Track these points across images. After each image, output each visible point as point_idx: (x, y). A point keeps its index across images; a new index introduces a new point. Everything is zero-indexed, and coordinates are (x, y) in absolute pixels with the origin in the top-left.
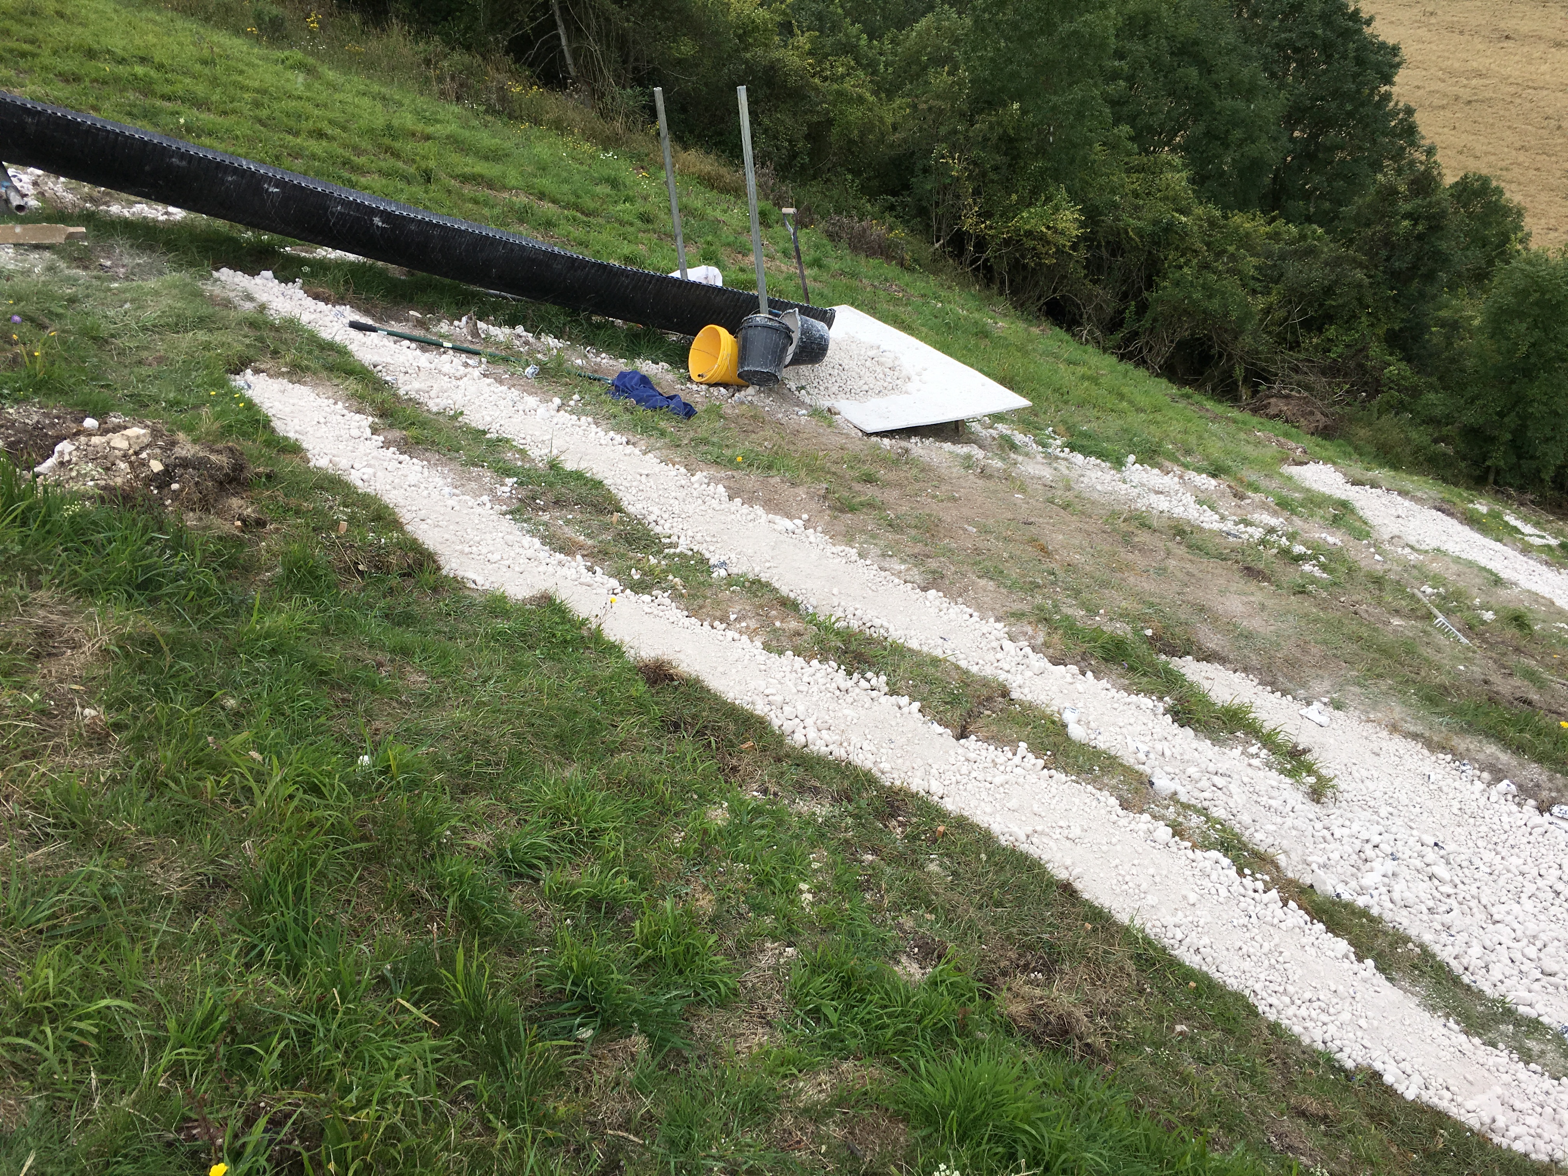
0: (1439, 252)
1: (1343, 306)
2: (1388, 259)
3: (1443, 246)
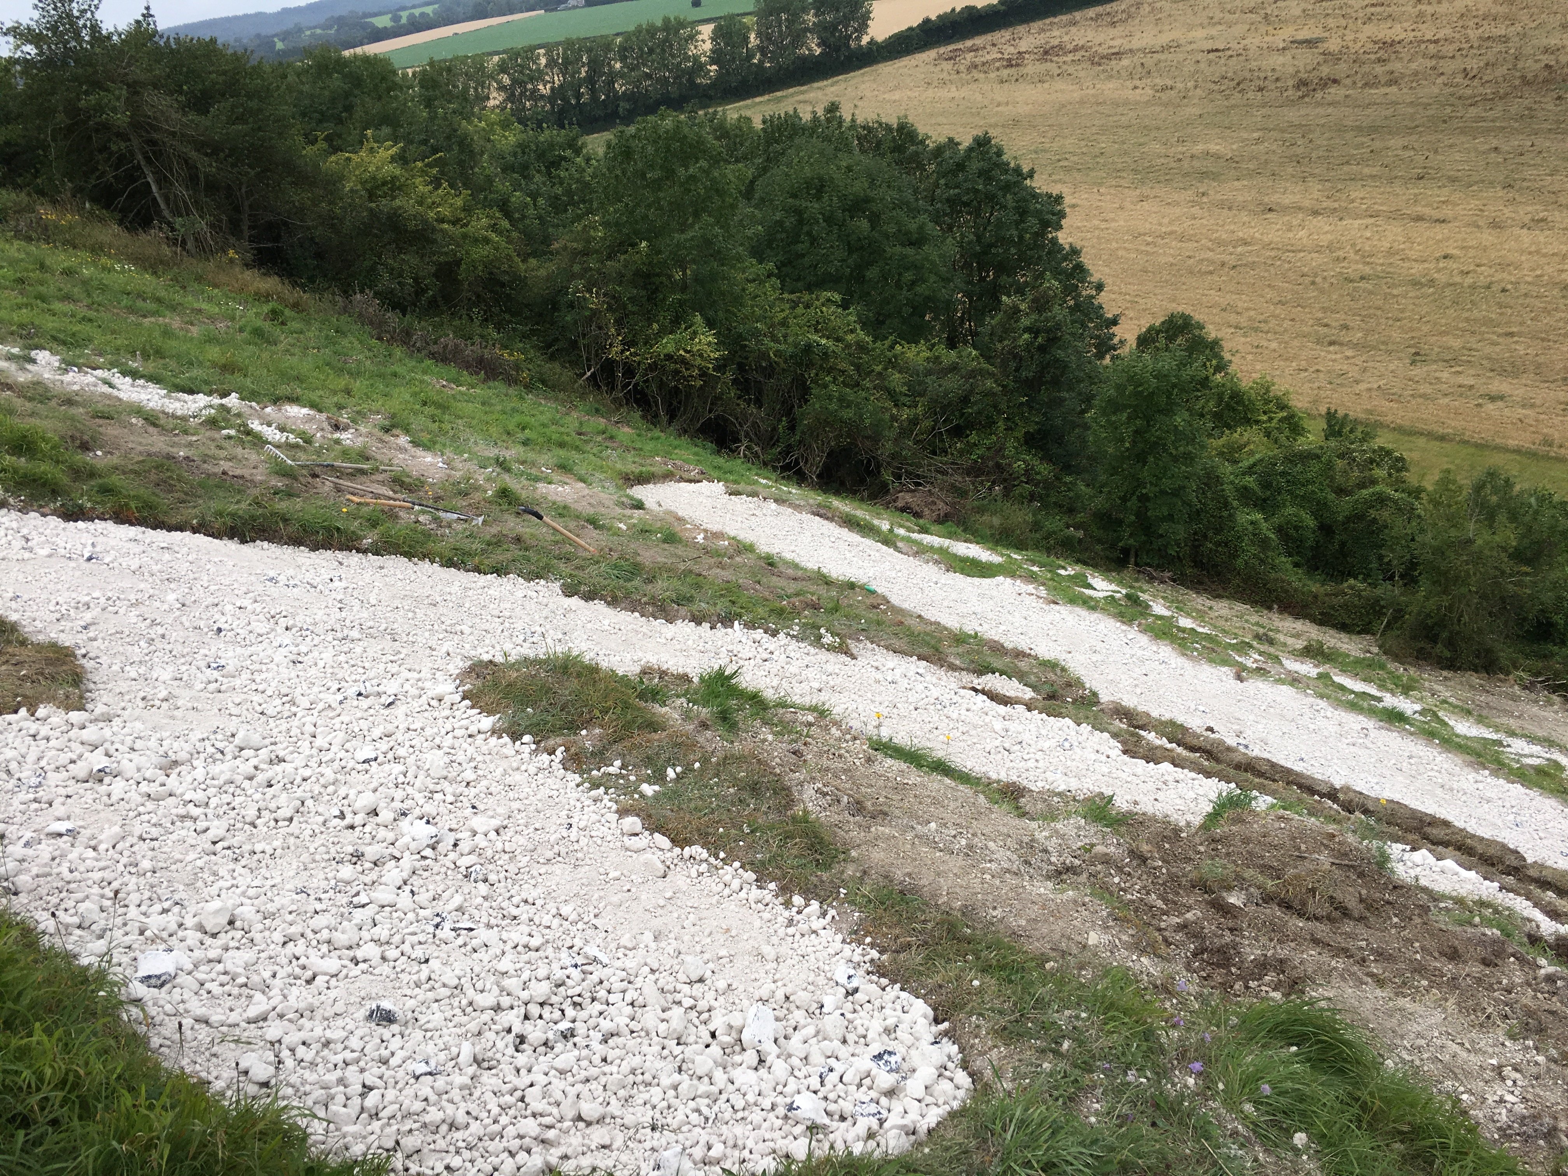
0: (1057, 360)
1: (979, 413)
2: (1017, 370)
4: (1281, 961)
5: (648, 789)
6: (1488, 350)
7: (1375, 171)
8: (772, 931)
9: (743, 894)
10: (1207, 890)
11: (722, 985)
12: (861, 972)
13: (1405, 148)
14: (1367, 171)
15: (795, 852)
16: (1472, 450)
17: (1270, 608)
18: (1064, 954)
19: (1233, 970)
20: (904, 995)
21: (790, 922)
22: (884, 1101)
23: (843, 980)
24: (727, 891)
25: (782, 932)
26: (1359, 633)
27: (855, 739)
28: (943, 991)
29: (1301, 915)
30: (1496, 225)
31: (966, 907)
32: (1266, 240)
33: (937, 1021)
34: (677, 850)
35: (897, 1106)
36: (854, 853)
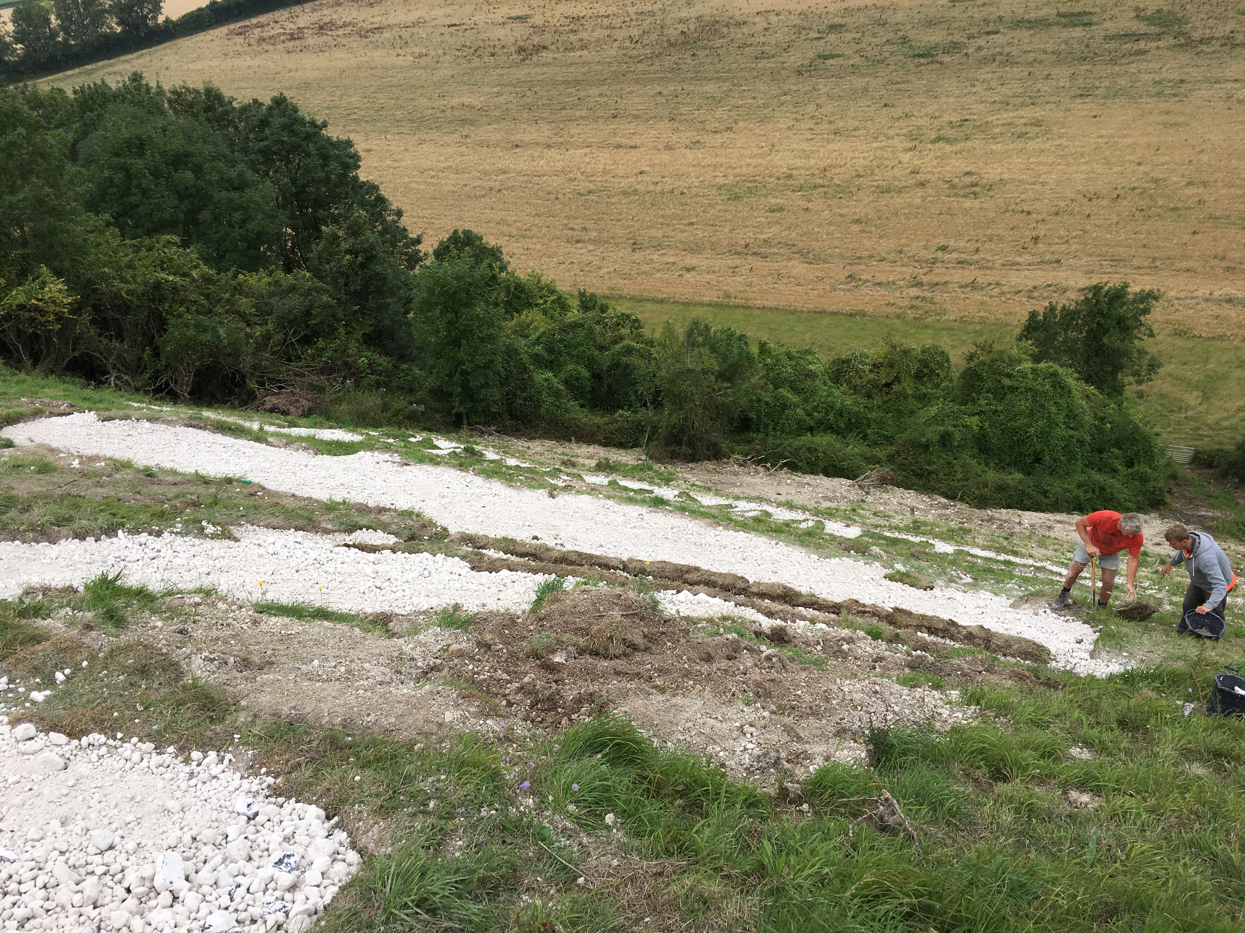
0: (377, 274)
1: (322, 323)
2: (346, 285)
3: (379, 269)
4: (591, 695)
5: (38, 696)
6: (680, 236)
7: (584, 113)
8: (175, 787)
9: (144, 764)
10: (538, 657)
11: (131, 845)
12: (261, 798)
13: (601, 95)
14: (578, 113)
15: (189, 715)
16: (682, 307)
17: (570, 441)
18: (427, 735)
19: (559, 710)
20: (299, 805)
21: (192, 775)
22: (288, 896)
23: (244, 809)
24: (129, 765)
25: (184, 786)
26: (632, 447)
27: (241, 607)
28: (332, 793)
29: (605, 658)
30: (669, 147)
31: (345, 720)
32: (518, 168)
33: (328, 818)
34: (75, 742)
35: (299, 896)
36: (243, 703)
